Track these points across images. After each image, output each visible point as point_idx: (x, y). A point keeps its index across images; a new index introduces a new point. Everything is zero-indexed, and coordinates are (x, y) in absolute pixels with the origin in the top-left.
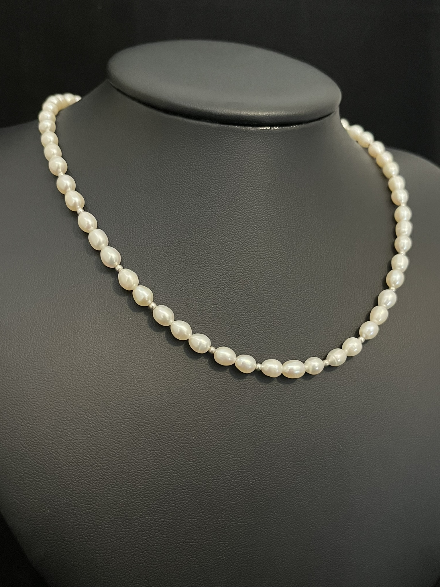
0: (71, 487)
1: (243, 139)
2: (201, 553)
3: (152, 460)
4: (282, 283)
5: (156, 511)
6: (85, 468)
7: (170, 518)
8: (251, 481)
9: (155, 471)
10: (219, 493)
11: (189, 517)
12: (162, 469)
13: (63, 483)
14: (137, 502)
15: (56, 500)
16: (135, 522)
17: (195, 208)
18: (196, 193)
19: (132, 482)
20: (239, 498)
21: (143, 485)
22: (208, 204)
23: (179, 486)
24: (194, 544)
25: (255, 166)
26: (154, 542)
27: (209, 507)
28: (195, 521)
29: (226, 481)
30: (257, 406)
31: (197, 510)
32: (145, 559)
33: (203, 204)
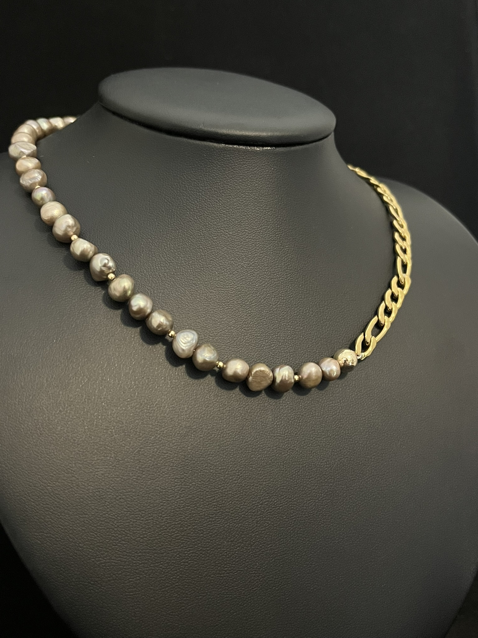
0: (95, 522)
1: (249, 159)
2: (233, 585)
3: (178, 489)
4: (295, 303)
5: (184, 542)
6: (108, 501)
7: (199, 550)
8: (278, 505)
9: (182, 500)
10: (247, 520)
11: (218, 546)
12: (187, 498)
13: (87, 519)
14: (164, 535)
15: (80, 537)
16: (163, 555)
17: (204, 229)
18: (203, 214)
19: (157, 513)
20: (267, 525)
21: (169, 516)
22: (217, 225)
23: (206, 514)
24: (225, 575)
25: (261, 186)
26: (184, 576)
27: (238, 535)
28: (226, 550)
29: (254, 507)
30: (279, 427)
31: (226, 539)
32: (176, 595)
33: (212, 225)
